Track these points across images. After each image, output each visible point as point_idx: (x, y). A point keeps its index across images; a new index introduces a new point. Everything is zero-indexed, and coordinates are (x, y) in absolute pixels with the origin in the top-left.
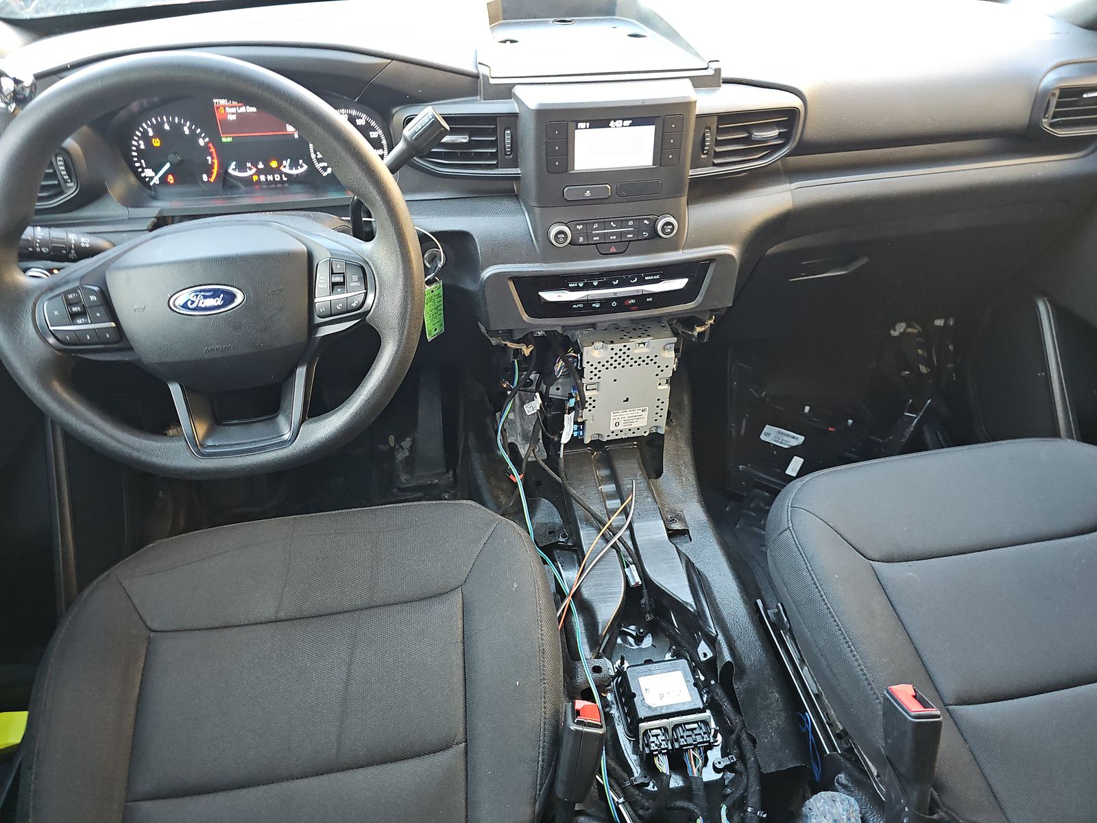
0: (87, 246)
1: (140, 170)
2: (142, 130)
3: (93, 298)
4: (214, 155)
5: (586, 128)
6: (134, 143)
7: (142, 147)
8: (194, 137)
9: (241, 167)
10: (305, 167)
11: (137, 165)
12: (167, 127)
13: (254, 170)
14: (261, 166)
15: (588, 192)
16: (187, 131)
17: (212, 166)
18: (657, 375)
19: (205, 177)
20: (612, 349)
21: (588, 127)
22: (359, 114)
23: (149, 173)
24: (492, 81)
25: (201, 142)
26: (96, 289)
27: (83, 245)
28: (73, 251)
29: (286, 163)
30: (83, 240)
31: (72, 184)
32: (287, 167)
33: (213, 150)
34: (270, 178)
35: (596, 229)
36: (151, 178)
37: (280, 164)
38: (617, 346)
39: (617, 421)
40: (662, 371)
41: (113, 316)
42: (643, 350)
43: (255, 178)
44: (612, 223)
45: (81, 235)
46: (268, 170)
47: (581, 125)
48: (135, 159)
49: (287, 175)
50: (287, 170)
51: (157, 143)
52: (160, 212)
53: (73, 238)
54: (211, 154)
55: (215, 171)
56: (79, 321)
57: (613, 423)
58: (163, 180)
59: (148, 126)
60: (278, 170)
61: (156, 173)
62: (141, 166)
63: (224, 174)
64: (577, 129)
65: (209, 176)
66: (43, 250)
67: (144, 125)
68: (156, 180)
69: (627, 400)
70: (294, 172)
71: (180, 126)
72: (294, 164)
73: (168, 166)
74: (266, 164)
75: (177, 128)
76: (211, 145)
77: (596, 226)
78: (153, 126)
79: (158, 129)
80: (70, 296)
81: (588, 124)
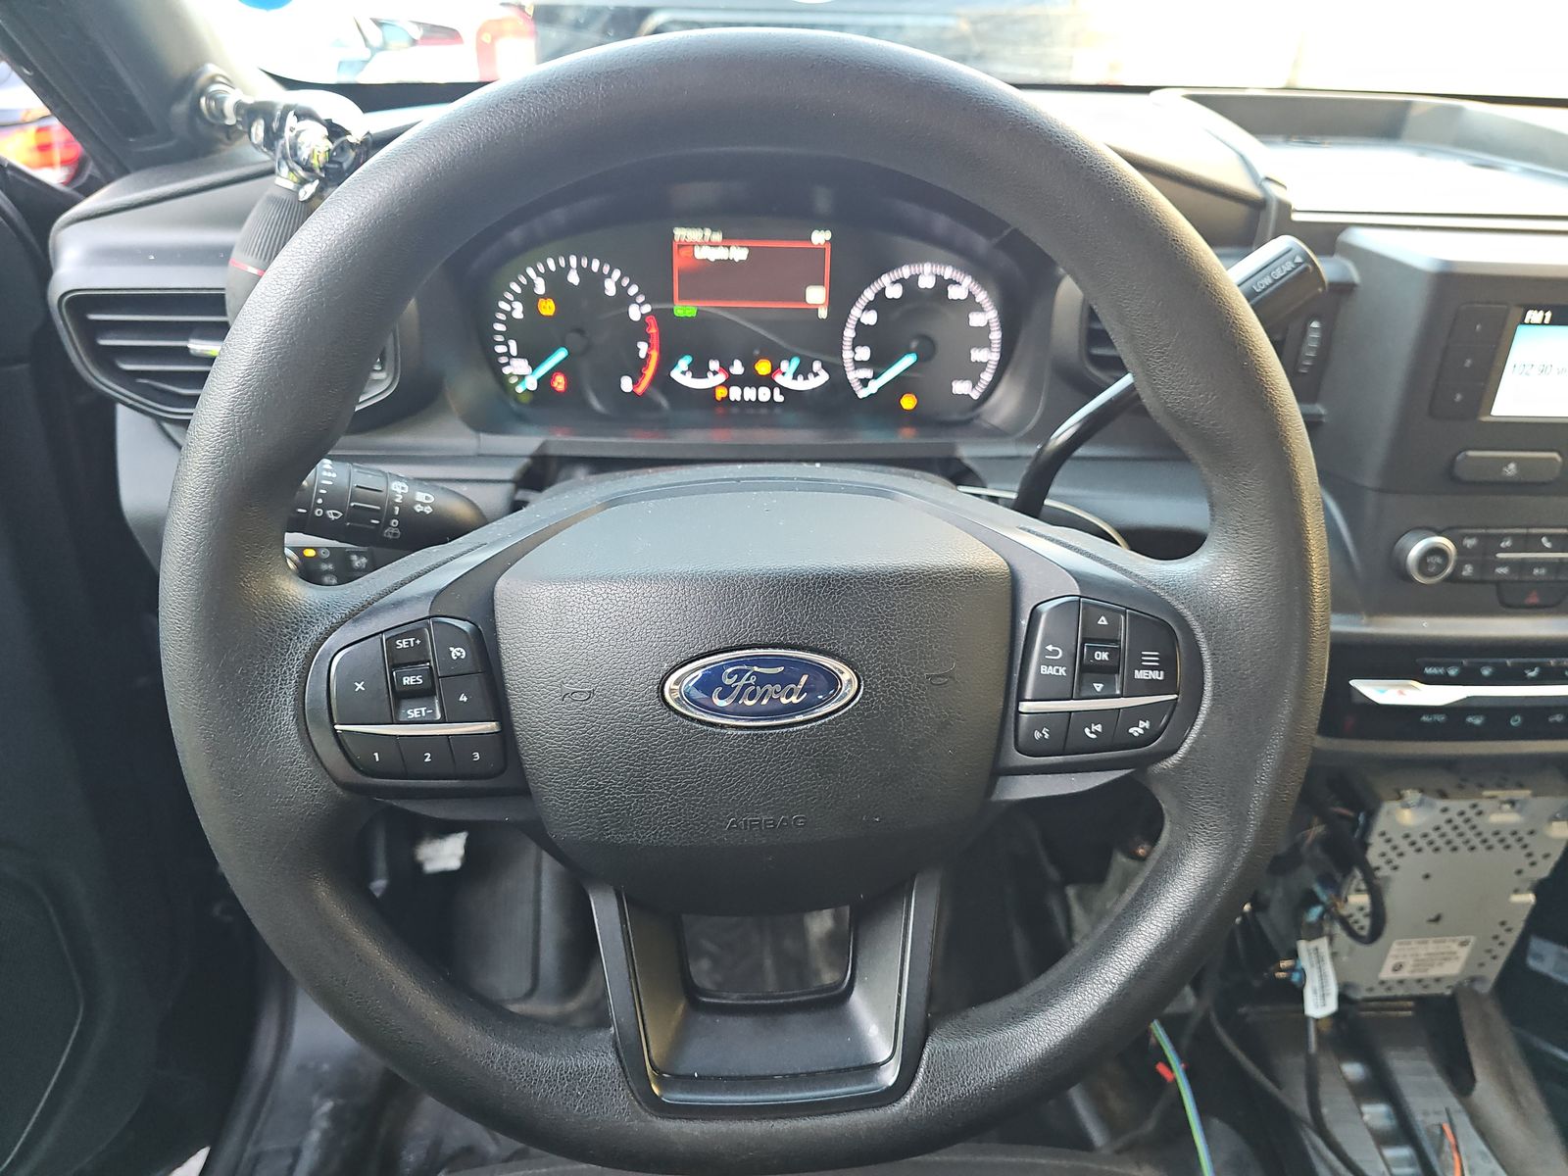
0: (428, 510)
1: (503, 360)
2: (524, 281)
3: (456, 652)
4: (655, 341)
5: (1543, 323)
6: (503, 305)
7: (518, 314)
8: (623, 299)
9: (699, 370)
10: (824, 377)
11: (500, 349)
12: (574, 278)
13: (721, 378)
14: (737, 368)
15: (1512, 466)
16: (610, 289)
17: (645, 362)
18: (1519, 872)
19: (627, 384)
20: (1445, 810)
21: (1547, 321)
22: (957, 276)
23: (520, 366)
24: (1295, 217)
25: (635, 313)
26: (465, 626)
27: (418, 508)
28: (394, 522)
29: (789, 367)
30: (420, 496)
31: (382, 375)
32: (789, 375)
33: (653, 331)
34: (750, 394)
35: (1506, 550)
36: (522, 378)
37: (775, 368)
38: (1456, 805)
39: (1401, 960)
40: (1533, 864)
41: (497, 703)
42: (1504, 818)
43: (721, 393)
44: (1544, 540)
45: (416, 486)
46: (751, 379)
47: (1534, 316)
48: (499, 338)
49: (784, 391)
50: (785, 380)
51: (548, 308)
52: (543, 445)
53: (399, 490)
54: (647, 338)
55: (649, 373)
56: (413, 714)
57: (1390, 963)
58: (545, 381)
59: (538, 274)
60: (769, 382)
61: (534, 365)
62: (508, 354)
63: (663, 380)
64: (1523, 323)
65: (635, 383)
66: (330, 513)
67: (530, 272)
68: (531, 384)
69: (1437, 919)
70: (801, 385)
71: (601, 277)
72: (803, 371)
73: (561, 354)
74: (749, 365)
75: (593, 281)
76: (652, 321)
77: (1507, 543)
78: (547, 276)
79: (556, 281)
80: (402, 644)
81: (1549, 315)
